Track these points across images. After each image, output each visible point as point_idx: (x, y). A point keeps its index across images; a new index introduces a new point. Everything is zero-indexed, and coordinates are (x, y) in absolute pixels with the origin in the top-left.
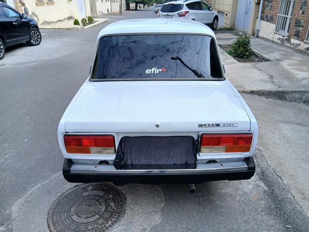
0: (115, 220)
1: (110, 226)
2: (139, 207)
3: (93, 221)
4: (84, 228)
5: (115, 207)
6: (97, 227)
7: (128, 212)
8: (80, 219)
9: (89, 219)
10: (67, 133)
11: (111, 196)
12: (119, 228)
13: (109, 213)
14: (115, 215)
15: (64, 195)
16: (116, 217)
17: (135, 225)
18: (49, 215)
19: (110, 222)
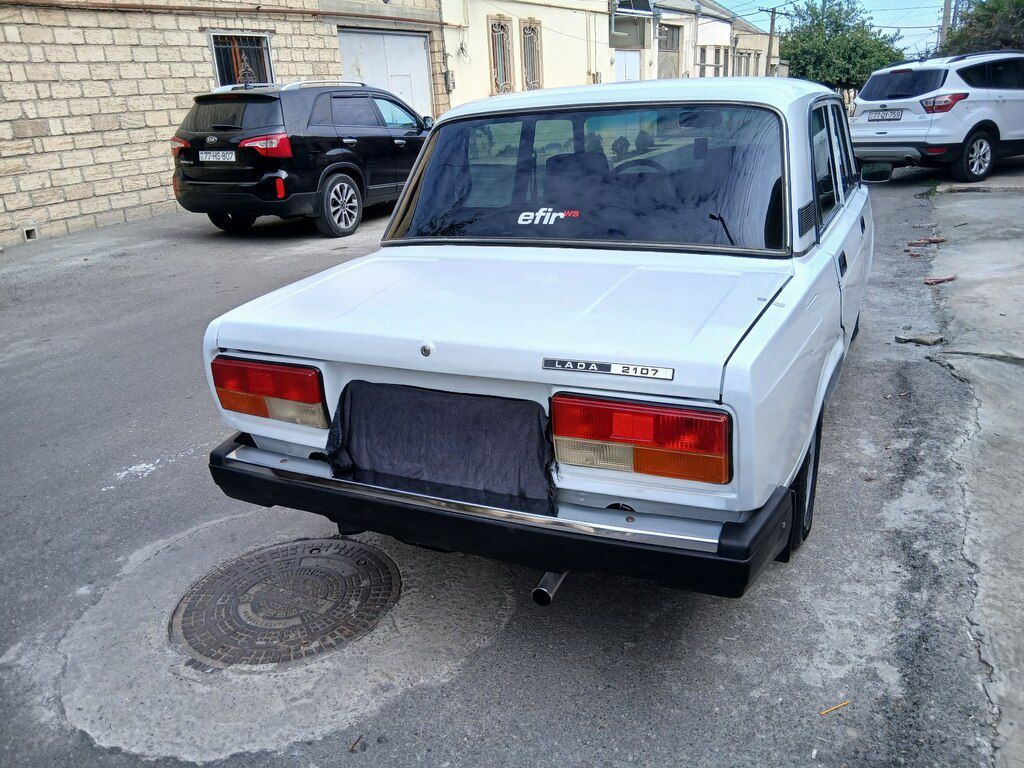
0: (333, 643)
1: (309, 654)
2: (418, 628)
3: (278, 629)
4: (247, 639)
5: (356, 612)
6: (276, 647)
7: (379, 632)
8: (254, 616)
9: (274, 621)
10: (223, 350)
11: (365, 583)
12: (328, 664)
13: (328, 623)
14: (341, 631)
15: (262, 552)
16: (339, 636)
17: (371, 670)
18: (194, 589)
19: (315, 644)
